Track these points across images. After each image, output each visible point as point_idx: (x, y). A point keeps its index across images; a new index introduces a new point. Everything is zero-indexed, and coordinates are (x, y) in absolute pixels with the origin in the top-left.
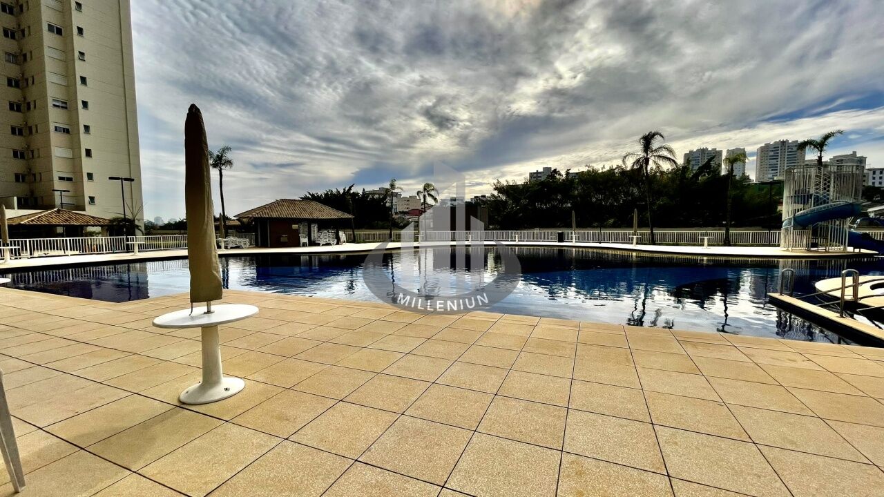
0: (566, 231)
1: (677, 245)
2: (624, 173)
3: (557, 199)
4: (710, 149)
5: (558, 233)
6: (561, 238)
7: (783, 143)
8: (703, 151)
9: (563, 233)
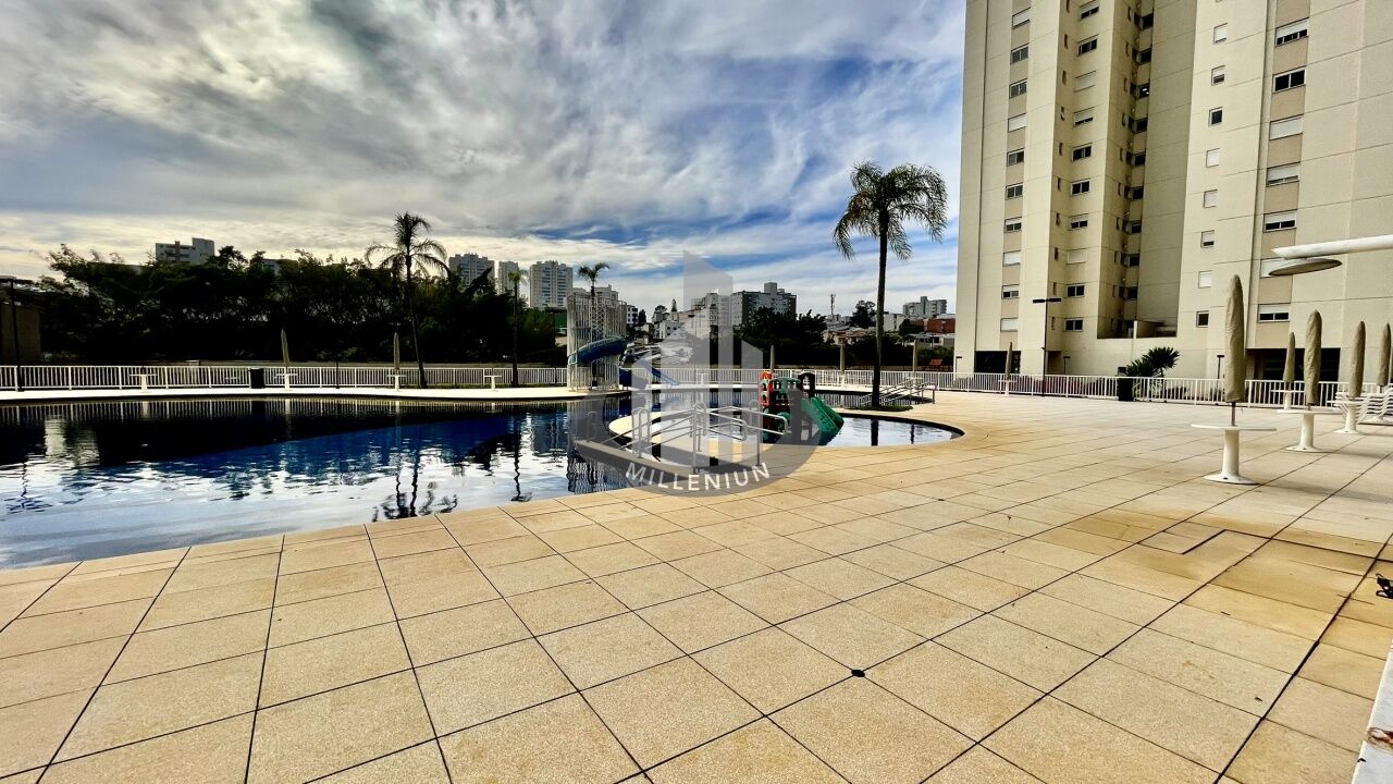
0: (269, 367)
1: (457, 387)
2: (365, 272)
3: (234, 306)
4: (480, 257)
5: (251, 371)
6: (258, 380)
7: (554, 264)
8: (472, 258)
9: (262, 370)
